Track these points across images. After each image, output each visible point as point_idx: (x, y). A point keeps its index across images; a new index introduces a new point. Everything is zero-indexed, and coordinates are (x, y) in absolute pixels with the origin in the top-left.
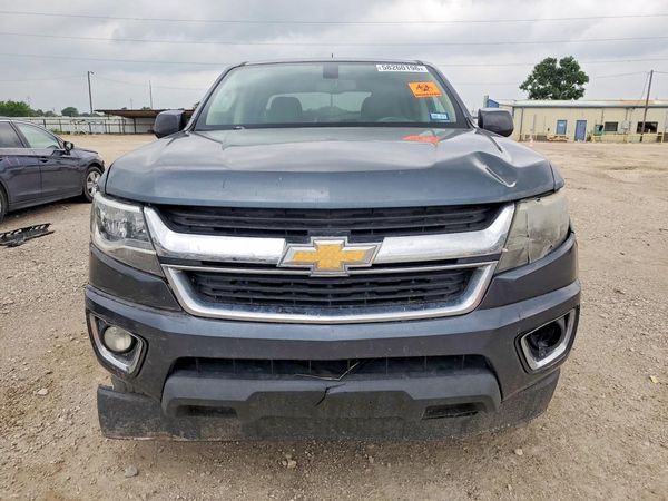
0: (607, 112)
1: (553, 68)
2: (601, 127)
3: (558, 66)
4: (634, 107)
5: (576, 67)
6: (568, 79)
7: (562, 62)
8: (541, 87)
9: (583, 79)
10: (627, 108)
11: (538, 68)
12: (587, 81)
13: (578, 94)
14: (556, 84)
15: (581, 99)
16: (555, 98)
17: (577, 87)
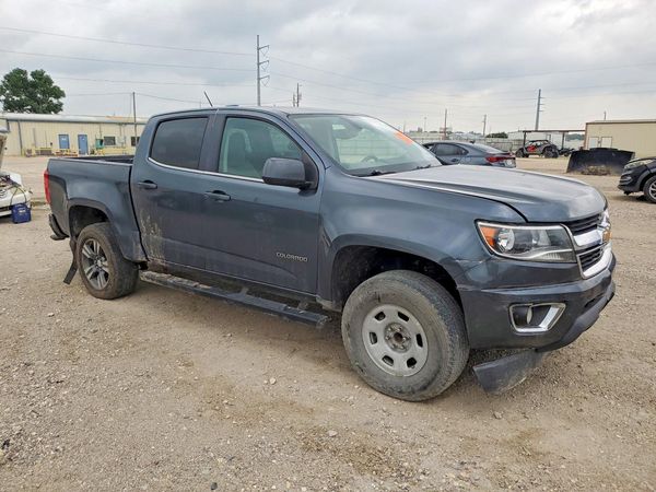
0: (104, 127)
1: (25, 80)
2: (102, 141)
3: (30, 78)
4: (126, 124)
5: (48, 81)
6: (43, 93)
7: (33, 74)
8: (16, 98)
9: (58, 94)
10: (120, 124)
11: (7, 77)
12: (64, 96)
13: (57, 108)
14: (32, 97)
15: (60, 112)
16: (34, 111)
17: (55, 101)
